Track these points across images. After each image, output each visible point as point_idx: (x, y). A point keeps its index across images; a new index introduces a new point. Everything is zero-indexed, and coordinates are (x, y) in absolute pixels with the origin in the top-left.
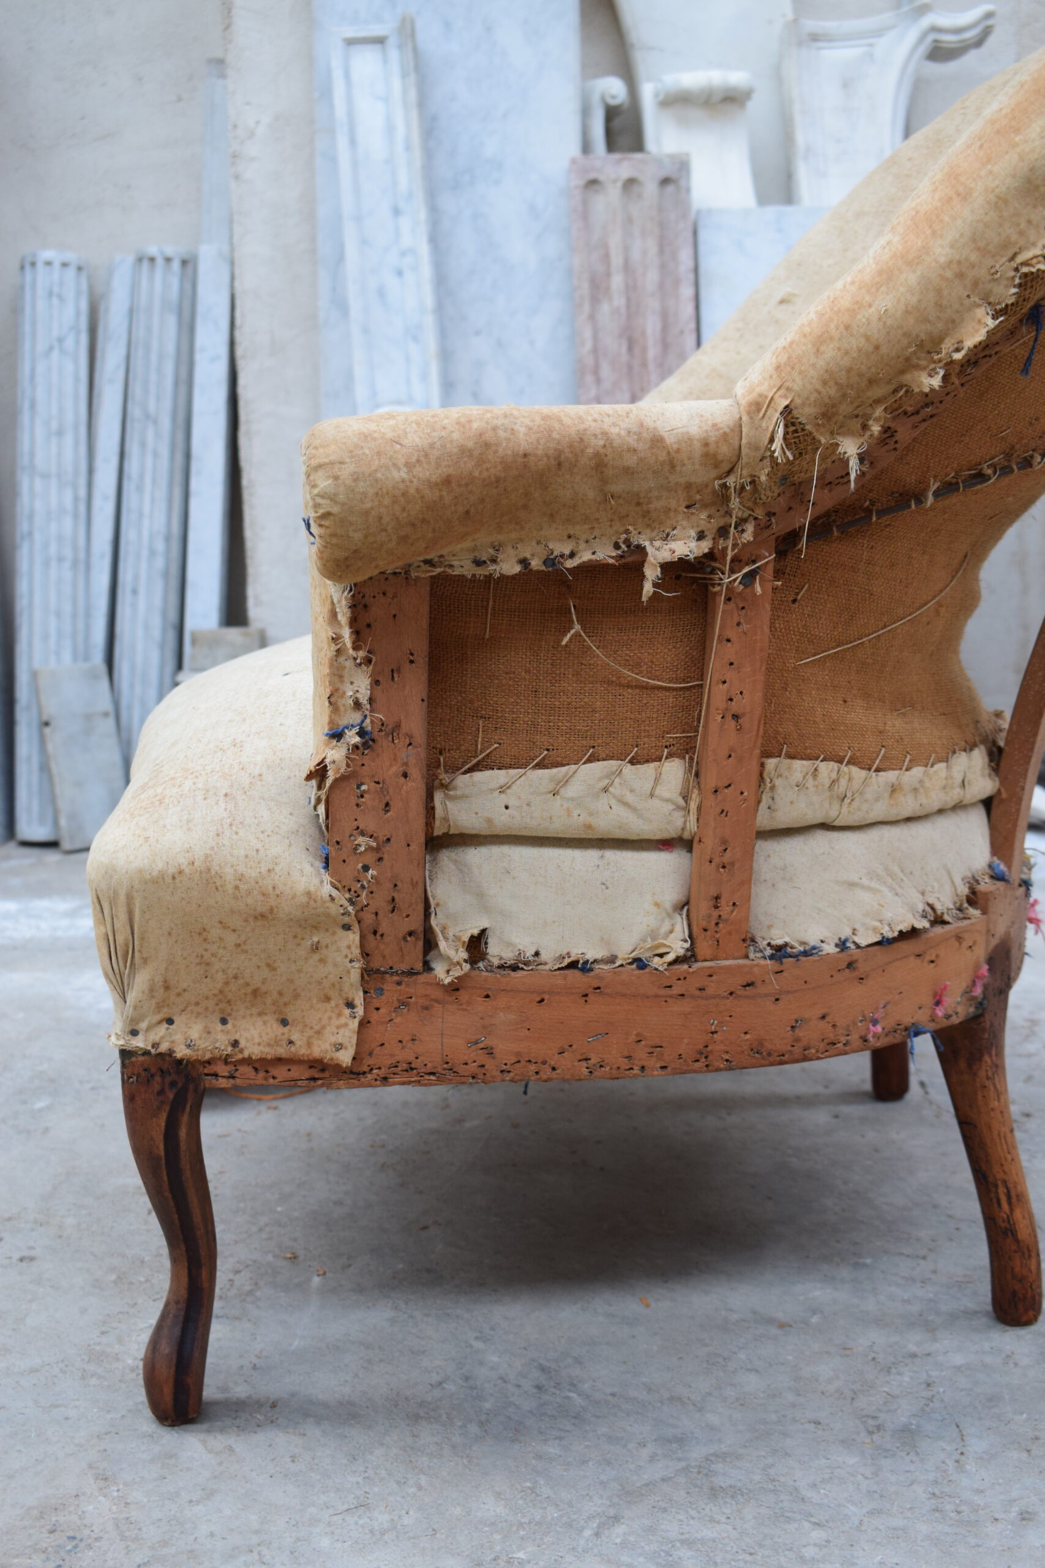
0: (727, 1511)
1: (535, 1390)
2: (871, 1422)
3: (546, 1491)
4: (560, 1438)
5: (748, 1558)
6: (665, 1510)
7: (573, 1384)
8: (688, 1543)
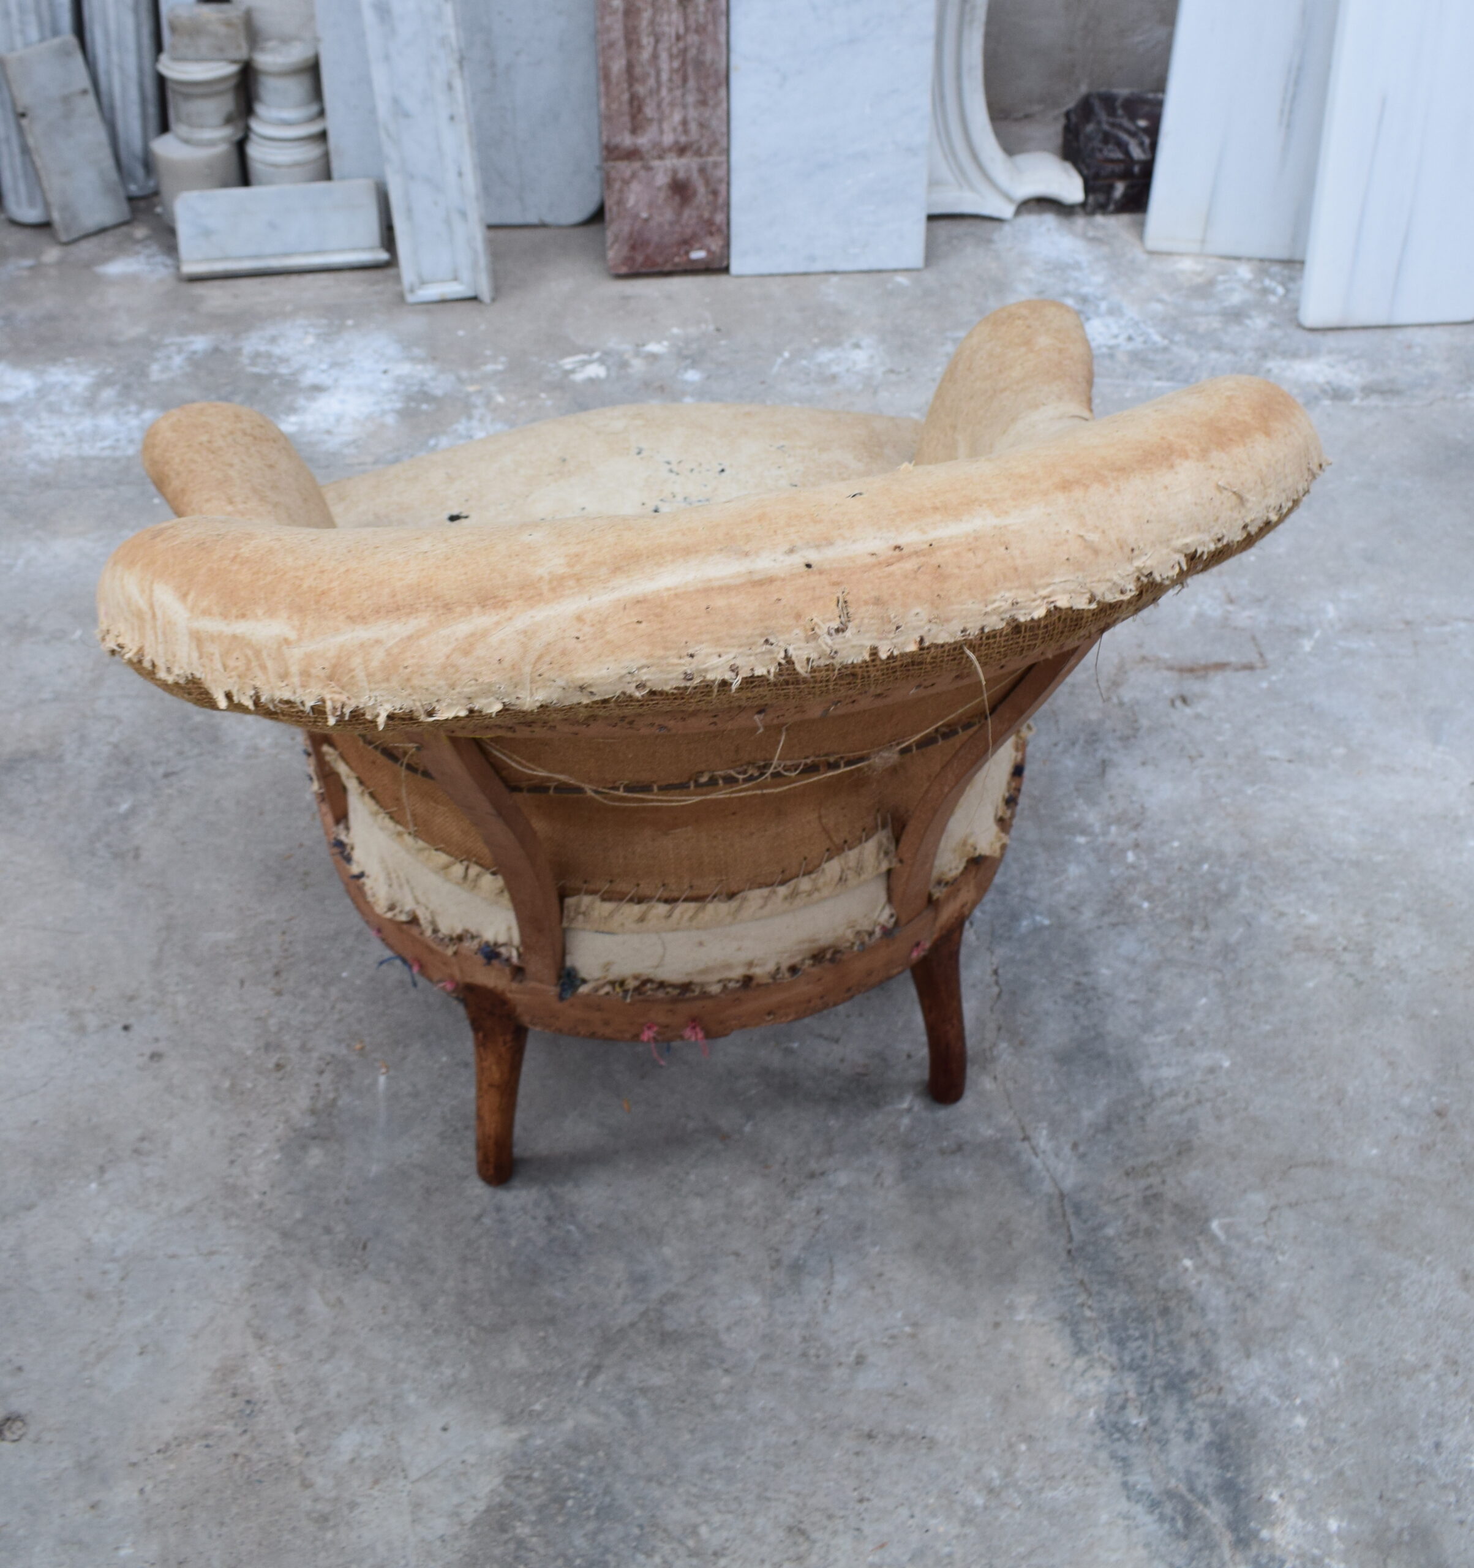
0: (670, 1357)
1: (545, 1223)
2: (775, 1256)
3: (553, 1341)
4: (563, 1279)
5: (681, 1406)
6: (630, 1357)
7: (572, 1215)
8: (644, 1391)
